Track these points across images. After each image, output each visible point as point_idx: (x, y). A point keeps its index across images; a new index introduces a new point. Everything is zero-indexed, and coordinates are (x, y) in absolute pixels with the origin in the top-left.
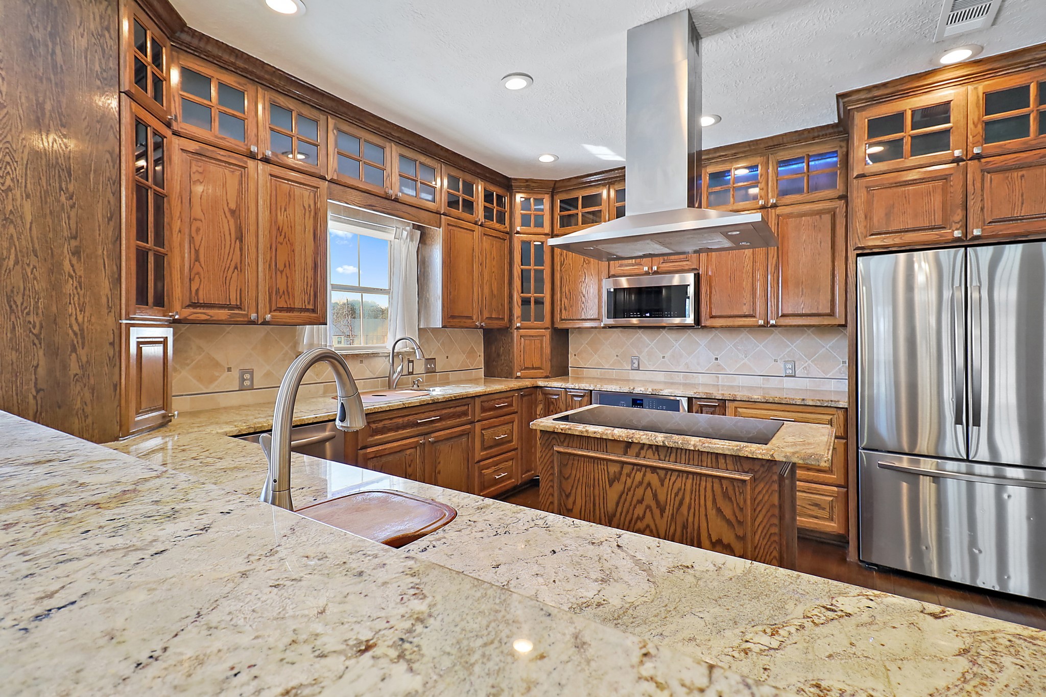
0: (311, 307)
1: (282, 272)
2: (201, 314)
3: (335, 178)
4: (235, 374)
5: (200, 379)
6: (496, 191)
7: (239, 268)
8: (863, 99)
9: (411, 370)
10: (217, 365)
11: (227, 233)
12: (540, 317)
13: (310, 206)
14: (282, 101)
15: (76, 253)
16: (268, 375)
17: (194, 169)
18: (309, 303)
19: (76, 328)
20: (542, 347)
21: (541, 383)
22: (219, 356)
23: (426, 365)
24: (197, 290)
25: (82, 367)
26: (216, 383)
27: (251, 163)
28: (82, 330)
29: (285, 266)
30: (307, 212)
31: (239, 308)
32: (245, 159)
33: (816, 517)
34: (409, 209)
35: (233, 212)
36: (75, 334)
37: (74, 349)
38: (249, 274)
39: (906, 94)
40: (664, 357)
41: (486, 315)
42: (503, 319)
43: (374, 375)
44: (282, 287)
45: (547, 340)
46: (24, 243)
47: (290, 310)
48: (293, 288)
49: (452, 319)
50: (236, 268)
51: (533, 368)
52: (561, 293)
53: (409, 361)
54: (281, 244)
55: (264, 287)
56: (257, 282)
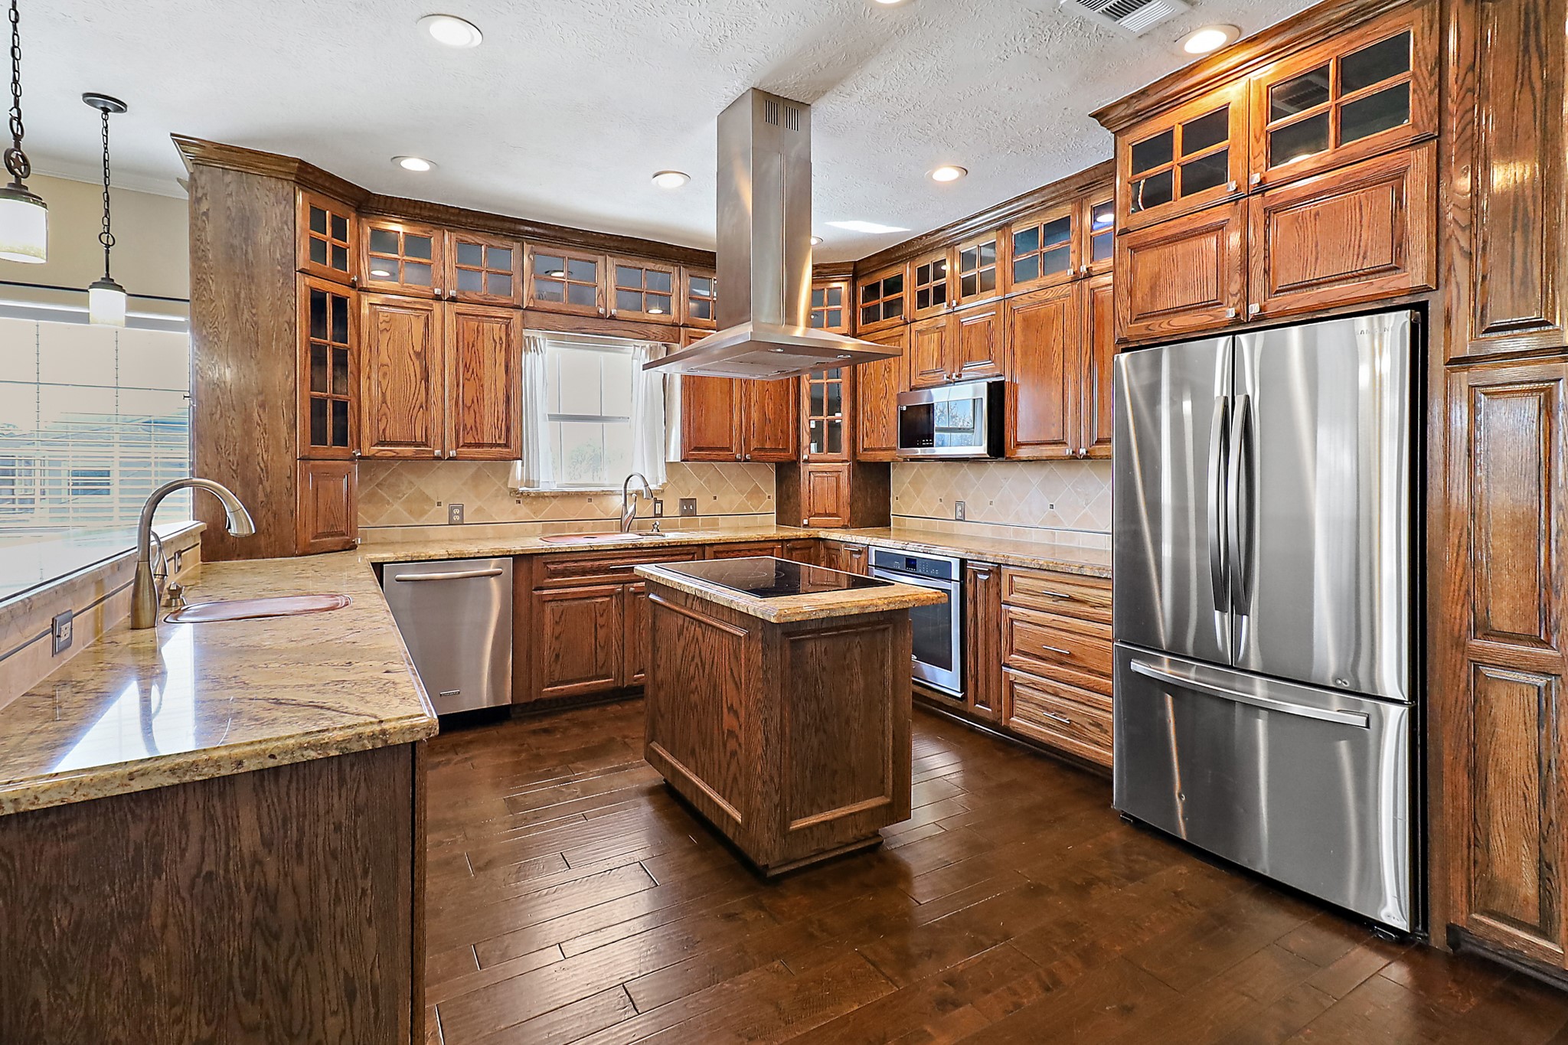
0: (502, 442)
1: (469, 408)
2: (387, 451)
3: (531, 305)
4: (445, 508)
5: (411, 512)
7: (425, 406)
8: (1125, 117)
9: (658, 511)
10: (427, 499)
11: (413, 374)
12: (834, 447)
13: (501, 339)
14: (469, 238)
16: (479, 510)
17: (381, 320)
18: (499, 438)
19: (262, 465)
20: (838, 487)
21: (822, 534)
22: (429, 491)
23: (681, 507)
24: (384, 430)
25: (266, 496)
26: (426, 517)
27: (437, 306)
28: (266, 467)
29: (473, 402)
30: (498, 345)
31: (424, 444)
32: (431, 301)
33: (1097, 743)
34: (633, 327)
35: (418, 354)
36: (262, 470)
37: (261, 482)
38: (435, 412)
39: (1175, 101)
40: (991, 503)
41: (754, 444)
42: (786, 450)
43: (607, 515)
44: (470, 422)
45: (844, 477)
46: (226, 401)
48: (482, 424)
49: (698, 451)
50: (421, 407)
51: (827, 515)
52: (863, 413)
53: (656, 501)
54: (469, 380)
55: (450, 424)
56: (443, 419)
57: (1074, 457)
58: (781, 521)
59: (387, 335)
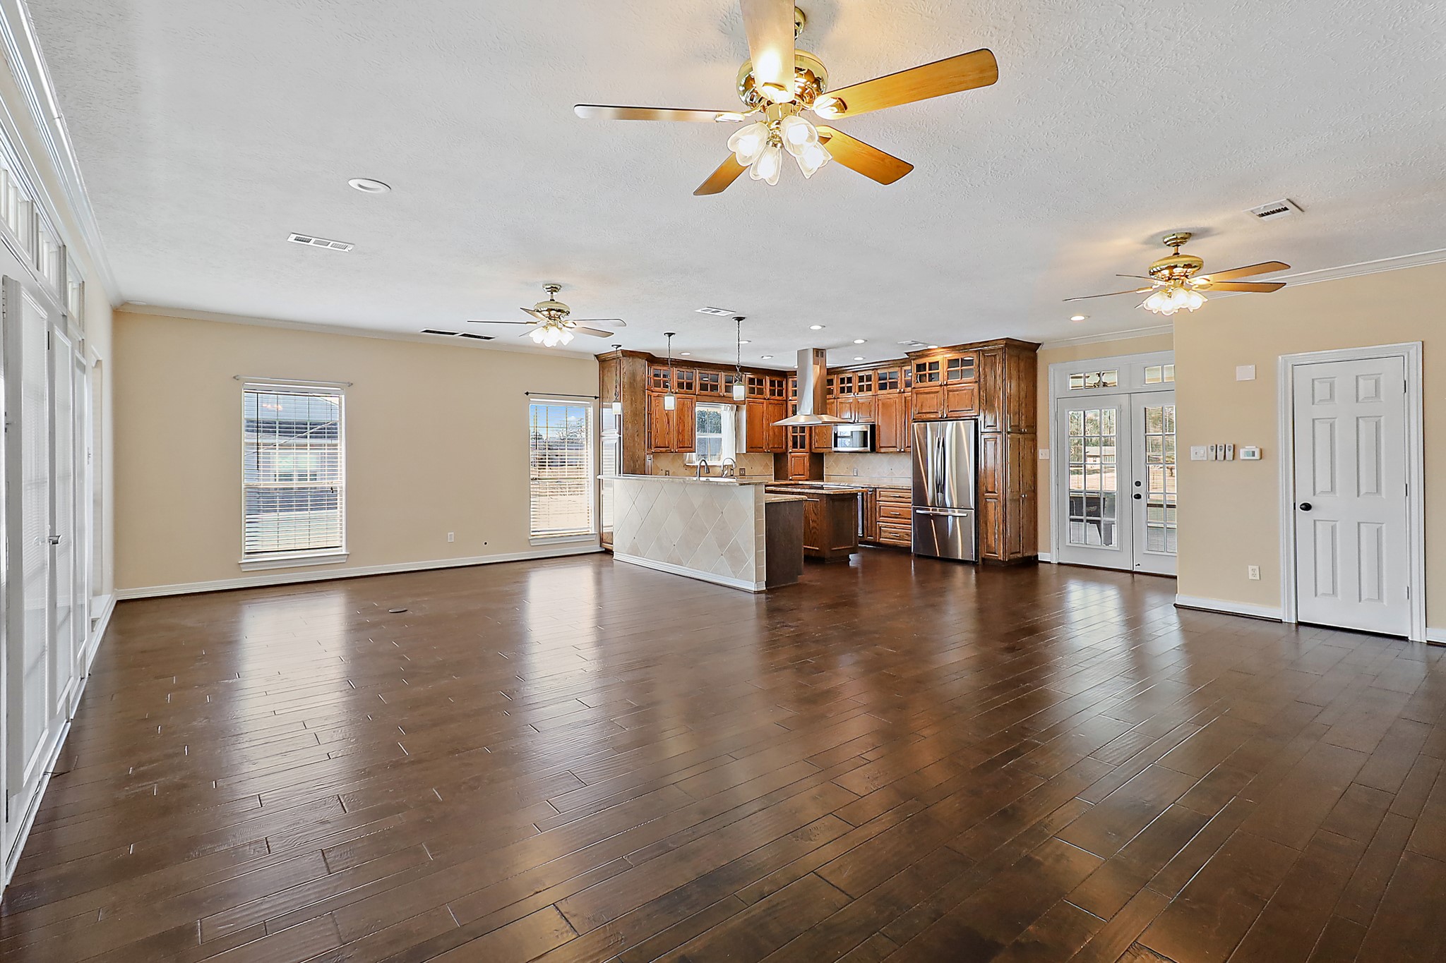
0: (689, 446)
2: (658, 450)
3: (699, 394)
6: (776, 379)
7: (668, 433)
8: (915, 354)
9: (732, 474)
11: (665, 421)
12: (802, 446)
14: (681, 370)
17: (657, 402)
18: (688, 444)
20: (804, 463)
22: (659, 465)
23: (739, 472)
24: (657, 442)
30: (689, 409)
31: (668, 447)
38: (671, 435)
39: (927, 356)
40: (869, 469)
42: (782, 447)
45: (807, 459)
47: (684, 447)
48: (683, 439)
49: (752, 448)
51: (799, 475)
52: (815, 433)
53: (731, 469)
55: (675, 440)
56: (674, 436)
57: (900, 452)
58: (776, 479)
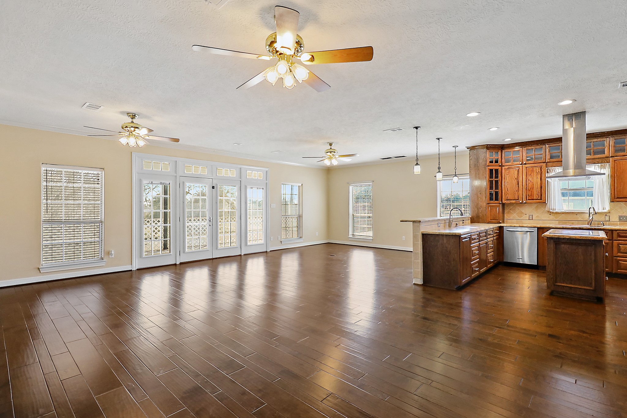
0: (539, 198)
1: (530, 190)
2: (509, 202)
3: (549, 161)
4: (528, 216)
5: (518, 216)
10: (522, 213)
11: (515, 183)
13: (539, 172)
14: (530, 148)
15: (480, 194)
16: (537, 216)
17: (507, 172)
18: (539, 197)
22: (523, 211)
24: (508, 197)
25: (481, 211)
26: (522, 218)
28: (481, 205)
29: (531, 188)
30: (538, 173)
31: (518, 200)
32: (520, 166)
35: (516, 179)
37: (480, 208)
38: (520, 192)
43: (584, 219)
44: (530, 194)
46: (474, 193)
48: (533, 194)
50: (517, 191)
54: (530, 183)
55: (524, 194)
56: (522, 193)
59: (508, 175)
